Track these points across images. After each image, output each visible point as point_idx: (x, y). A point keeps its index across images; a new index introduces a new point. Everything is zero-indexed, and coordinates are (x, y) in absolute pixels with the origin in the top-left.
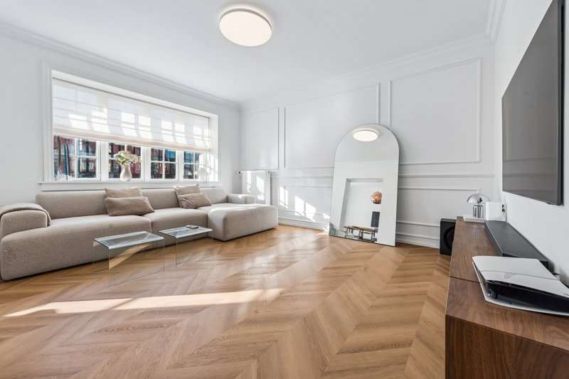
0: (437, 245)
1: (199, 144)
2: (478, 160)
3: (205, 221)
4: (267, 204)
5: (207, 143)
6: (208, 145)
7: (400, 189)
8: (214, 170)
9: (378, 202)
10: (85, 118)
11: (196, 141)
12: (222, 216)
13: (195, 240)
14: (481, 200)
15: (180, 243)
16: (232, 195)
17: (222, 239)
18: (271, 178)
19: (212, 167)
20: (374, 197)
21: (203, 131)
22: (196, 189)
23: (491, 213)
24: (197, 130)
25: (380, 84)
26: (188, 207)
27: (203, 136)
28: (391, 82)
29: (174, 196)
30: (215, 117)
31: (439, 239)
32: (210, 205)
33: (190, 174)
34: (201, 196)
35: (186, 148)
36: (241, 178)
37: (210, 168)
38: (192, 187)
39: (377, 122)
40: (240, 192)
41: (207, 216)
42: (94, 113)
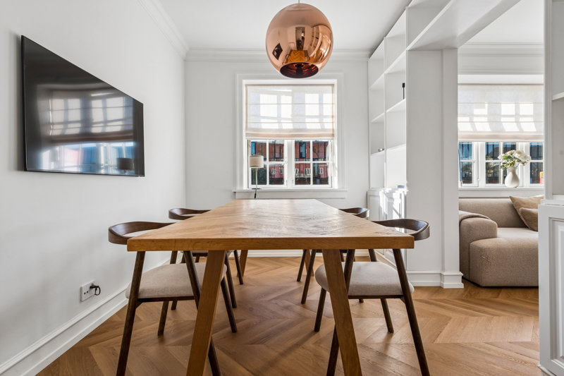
10: (469, 119)
42: (476, 111)
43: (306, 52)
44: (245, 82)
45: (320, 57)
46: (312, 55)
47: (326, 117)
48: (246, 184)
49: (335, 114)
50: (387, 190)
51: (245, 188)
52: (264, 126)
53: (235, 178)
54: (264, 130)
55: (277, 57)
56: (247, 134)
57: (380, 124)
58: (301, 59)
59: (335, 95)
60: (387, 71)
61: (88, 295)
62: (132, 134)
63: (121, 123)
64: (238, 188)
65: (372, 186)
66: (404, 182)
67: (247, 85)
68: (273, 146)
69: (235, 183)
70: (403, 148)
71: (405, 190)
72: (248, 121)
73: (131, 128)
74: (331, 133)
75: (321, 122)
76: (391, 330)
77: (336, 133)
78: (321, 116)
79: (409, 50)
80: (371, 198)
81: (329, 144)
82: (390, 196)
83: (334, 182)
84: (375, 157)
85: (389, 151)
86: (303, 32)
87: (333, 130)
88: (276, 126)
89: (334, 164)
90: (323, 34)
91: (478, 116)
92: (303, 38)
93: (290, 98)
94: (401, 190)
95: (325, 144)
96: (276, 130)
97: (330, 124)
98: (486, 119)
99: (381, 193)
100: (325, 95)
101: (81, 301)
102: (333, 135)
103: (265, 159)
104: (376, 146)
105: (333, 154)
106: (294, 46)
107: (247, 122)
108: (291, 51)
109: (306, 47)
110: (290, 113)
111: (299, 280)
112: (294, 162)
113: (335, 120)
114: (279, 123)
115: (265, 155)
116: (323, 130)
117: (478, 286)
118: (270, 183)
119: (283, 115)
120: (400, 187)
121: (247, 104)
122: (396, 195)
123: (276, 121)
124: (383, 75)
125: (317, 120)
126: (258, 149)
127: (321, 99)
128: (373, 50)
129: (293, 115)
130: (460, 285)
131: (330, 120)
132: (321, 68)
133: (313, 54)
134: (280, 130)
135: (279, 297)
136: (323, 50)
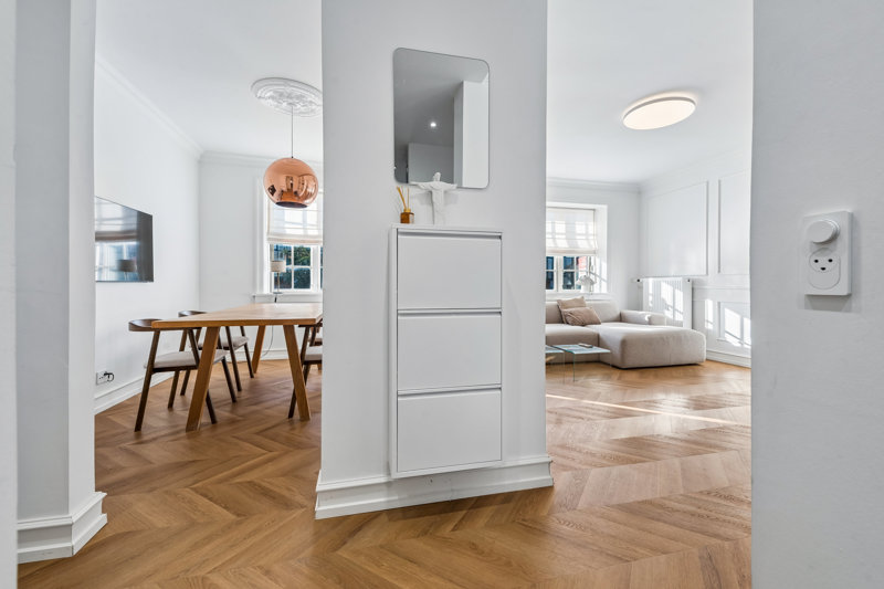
1: (583, 245)
3: (597, 340)
4: (687, 327)
5: (592, 243)
6: (594, 245)
8: (600, 277)
11: (579, 243)
12: (620, 337)
13: (588, 362)
15: (578, 363)
16: (628, 312)
17: (619, 365)
18: (693, 289)
19: (598, 273)
21: (587, 228)
22: (580, 302)
24: (580, 228)
26: (574, 323)
27: (587, 234)
29: (556, 309)
30: (603, 209)
32: (599, 323)
33: (570, 283)
34: (588, 311)
35: (565, 252)
36: (640, 288)
37: (594, 274)
38: (576, 300)
40: (639, 307)
41: (598, 336)
43: (296, 193)
46: (300, 195)
48: (267, 287)
51: (267, 291)
52: (288, 231)
53: (255, 281)
54: (288, 235)
55: (272, 194)
56: (269, 239)
58: (292, 198)
61: (102, 380)
62: (134, 234)
63: (120, 222)
64: (258, 292)
68: (298, 250)
69: (254, 285)
72: (271, 226)
73: (134, 227)
86: (292, 179)
88: (301, 232)
90: (308, 180)
92: (292, 184)
96: (300, 236)
101: (97, 384)
103: (289, 262)
106: (285, 188)
108: (283, 191)
109: (295, 189)
114: (304, 228)
115: (289, 259)
118: (295, 287)
119: (309, 221)
121: (269, 208)
126: (280, 252)
136: (309, 190)
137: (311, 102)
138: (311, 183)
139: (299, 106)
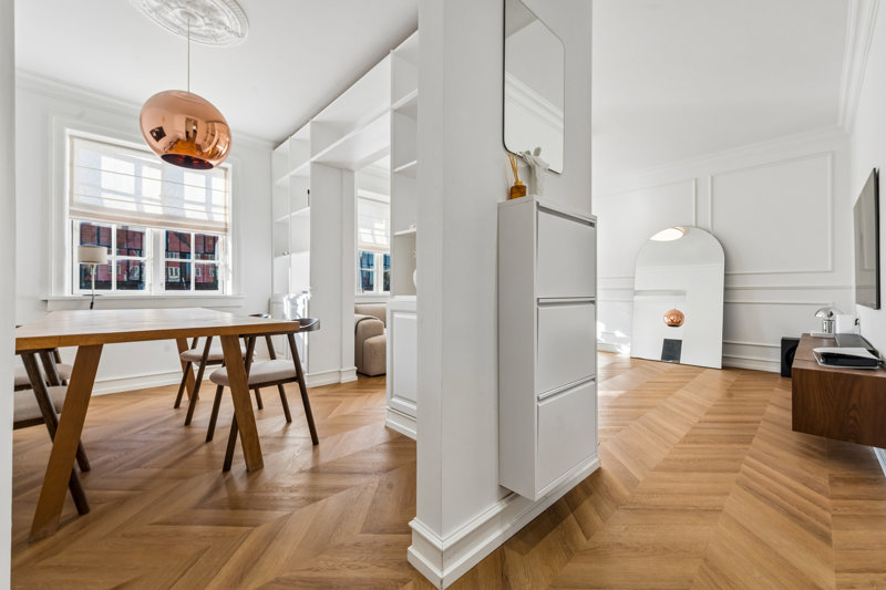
0: (777, 369)
2: (829, 268)
7: (726, 303)
9: (674, 324)
10: (369, 231)
14: (832, 314)
20: (668, 317)
23: (842, 326)
25: (696, 180)
28: (712, 178)
31: (780, 361)
39: (694, 224)
42: (377, 225)
43: (198, 146)
44: (68, 131)
45: (215, 154)
46: (206, 151)
47: (216, 206)
48: (71, 287)
49: (230, 204)
50: (291, 297)
51: (67, 293)
52: (108, 204)
54: (111, 210)
55: (157, 139)
56: (72, 212)
57: (285, 224)
58: (191, 152)
59: (230, 182)
60: (292, 173)
64: (53, 294)
65: (275, 292)
66: (308, 288)
67: (72, 137)
68: (125, 233)
69: (45, 286)
70: (307, 254)
71: (309, 295)
72: (75, 192)
74: (223, 227)
75: (208, 212)
76: (289, 420)
77: (230, 228)
78: (208, 204)
79: (314, 162)
80: (275, 306)
81: (220, 240)
82: (294, 303)
83: (227, 286)
84: (279, 261)
85: (294, 256)
86: (195, 124)
87: (226, 224)
88: (132, 207)
89: (226, 266)
90: (219, 132)
91: (378, 230)
92: (195, 131)
93: (159, 172)
94: (304, 296)
95: (215, 239)
97: (221, 216)
98: (383, 234)
99: (285, 300)
100: (214, 180)
102: (226, 230)
103: (109, 252)
104: (280, 249)
105: (226, 253)
106: (182, 136)
107: (71, 193)
108: (179, 140)
109: (199, 140)
110: (159, 193)
111: (177, 406)
112: (163, 259)
113: (229, 211)
114: (137, 203)
115: (109, 247)
116: (211, 221)
117: (368, 376)
118: (118, 287)
119: (145, 193)
120: (304, 292)
121: (72, 165)
122: (299, 301)
123: (133, 200)
124: (287, 176)
125: (203, 208)
127: (208, 183)
128: (278, 143)
129: (163, 196)
130: (355, 378)
131: (222, 211)
132: (217, 165)
133: (208, 149)
134: (140, 213)
135: (150, 427)
136: (220, 147)
137: (221, 23)
138: (224, 139)
139: (200, 22)
